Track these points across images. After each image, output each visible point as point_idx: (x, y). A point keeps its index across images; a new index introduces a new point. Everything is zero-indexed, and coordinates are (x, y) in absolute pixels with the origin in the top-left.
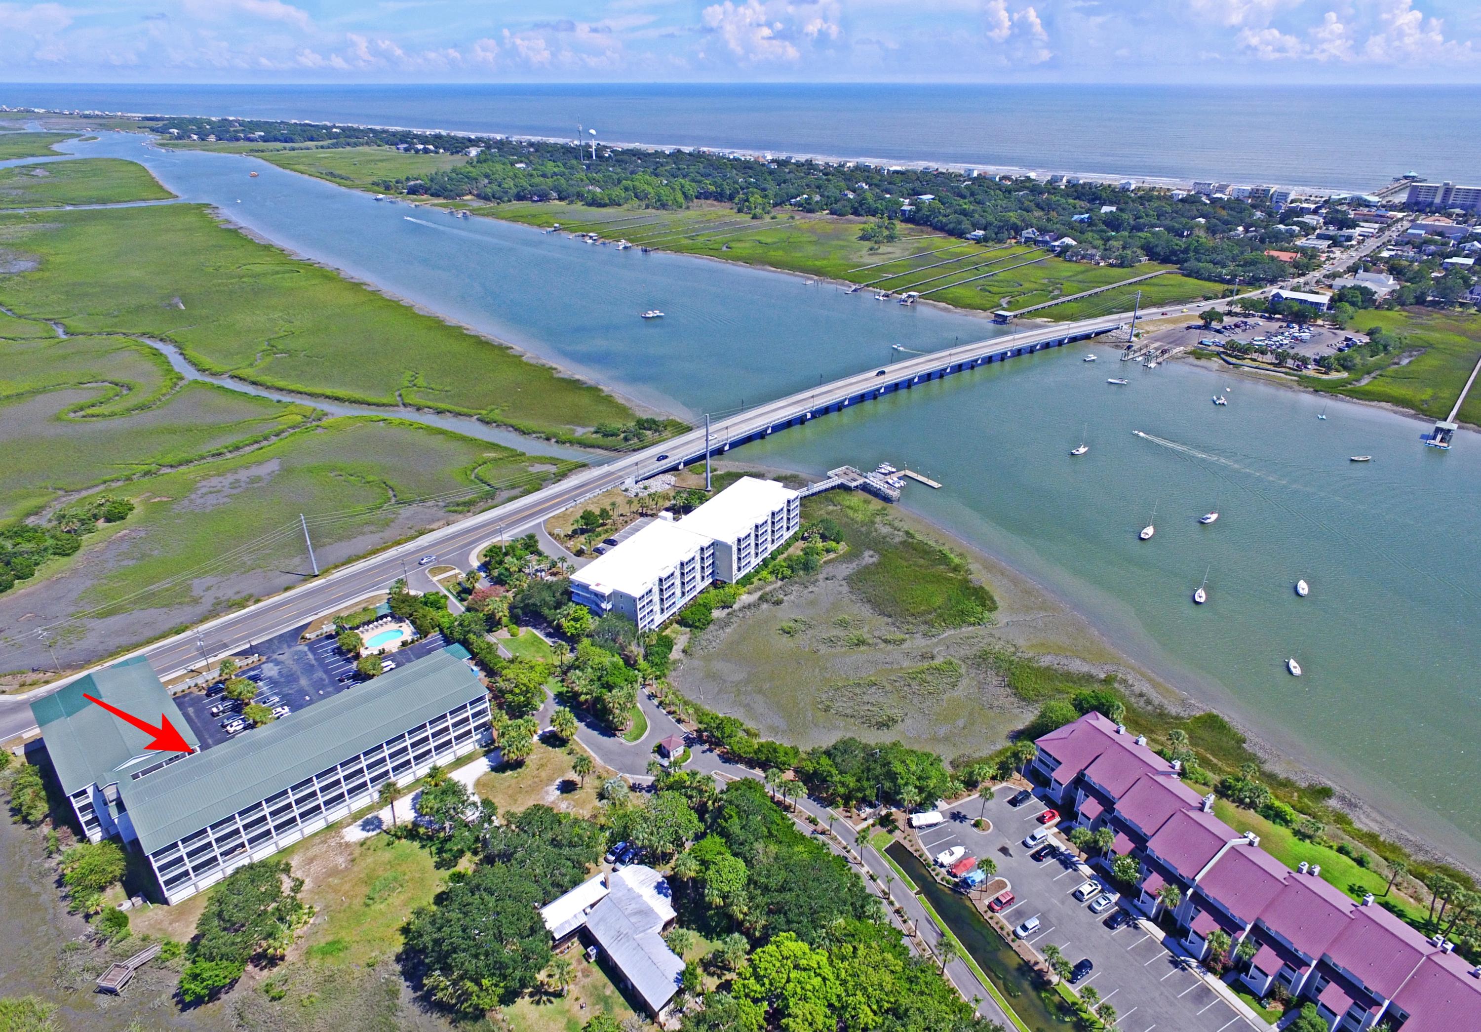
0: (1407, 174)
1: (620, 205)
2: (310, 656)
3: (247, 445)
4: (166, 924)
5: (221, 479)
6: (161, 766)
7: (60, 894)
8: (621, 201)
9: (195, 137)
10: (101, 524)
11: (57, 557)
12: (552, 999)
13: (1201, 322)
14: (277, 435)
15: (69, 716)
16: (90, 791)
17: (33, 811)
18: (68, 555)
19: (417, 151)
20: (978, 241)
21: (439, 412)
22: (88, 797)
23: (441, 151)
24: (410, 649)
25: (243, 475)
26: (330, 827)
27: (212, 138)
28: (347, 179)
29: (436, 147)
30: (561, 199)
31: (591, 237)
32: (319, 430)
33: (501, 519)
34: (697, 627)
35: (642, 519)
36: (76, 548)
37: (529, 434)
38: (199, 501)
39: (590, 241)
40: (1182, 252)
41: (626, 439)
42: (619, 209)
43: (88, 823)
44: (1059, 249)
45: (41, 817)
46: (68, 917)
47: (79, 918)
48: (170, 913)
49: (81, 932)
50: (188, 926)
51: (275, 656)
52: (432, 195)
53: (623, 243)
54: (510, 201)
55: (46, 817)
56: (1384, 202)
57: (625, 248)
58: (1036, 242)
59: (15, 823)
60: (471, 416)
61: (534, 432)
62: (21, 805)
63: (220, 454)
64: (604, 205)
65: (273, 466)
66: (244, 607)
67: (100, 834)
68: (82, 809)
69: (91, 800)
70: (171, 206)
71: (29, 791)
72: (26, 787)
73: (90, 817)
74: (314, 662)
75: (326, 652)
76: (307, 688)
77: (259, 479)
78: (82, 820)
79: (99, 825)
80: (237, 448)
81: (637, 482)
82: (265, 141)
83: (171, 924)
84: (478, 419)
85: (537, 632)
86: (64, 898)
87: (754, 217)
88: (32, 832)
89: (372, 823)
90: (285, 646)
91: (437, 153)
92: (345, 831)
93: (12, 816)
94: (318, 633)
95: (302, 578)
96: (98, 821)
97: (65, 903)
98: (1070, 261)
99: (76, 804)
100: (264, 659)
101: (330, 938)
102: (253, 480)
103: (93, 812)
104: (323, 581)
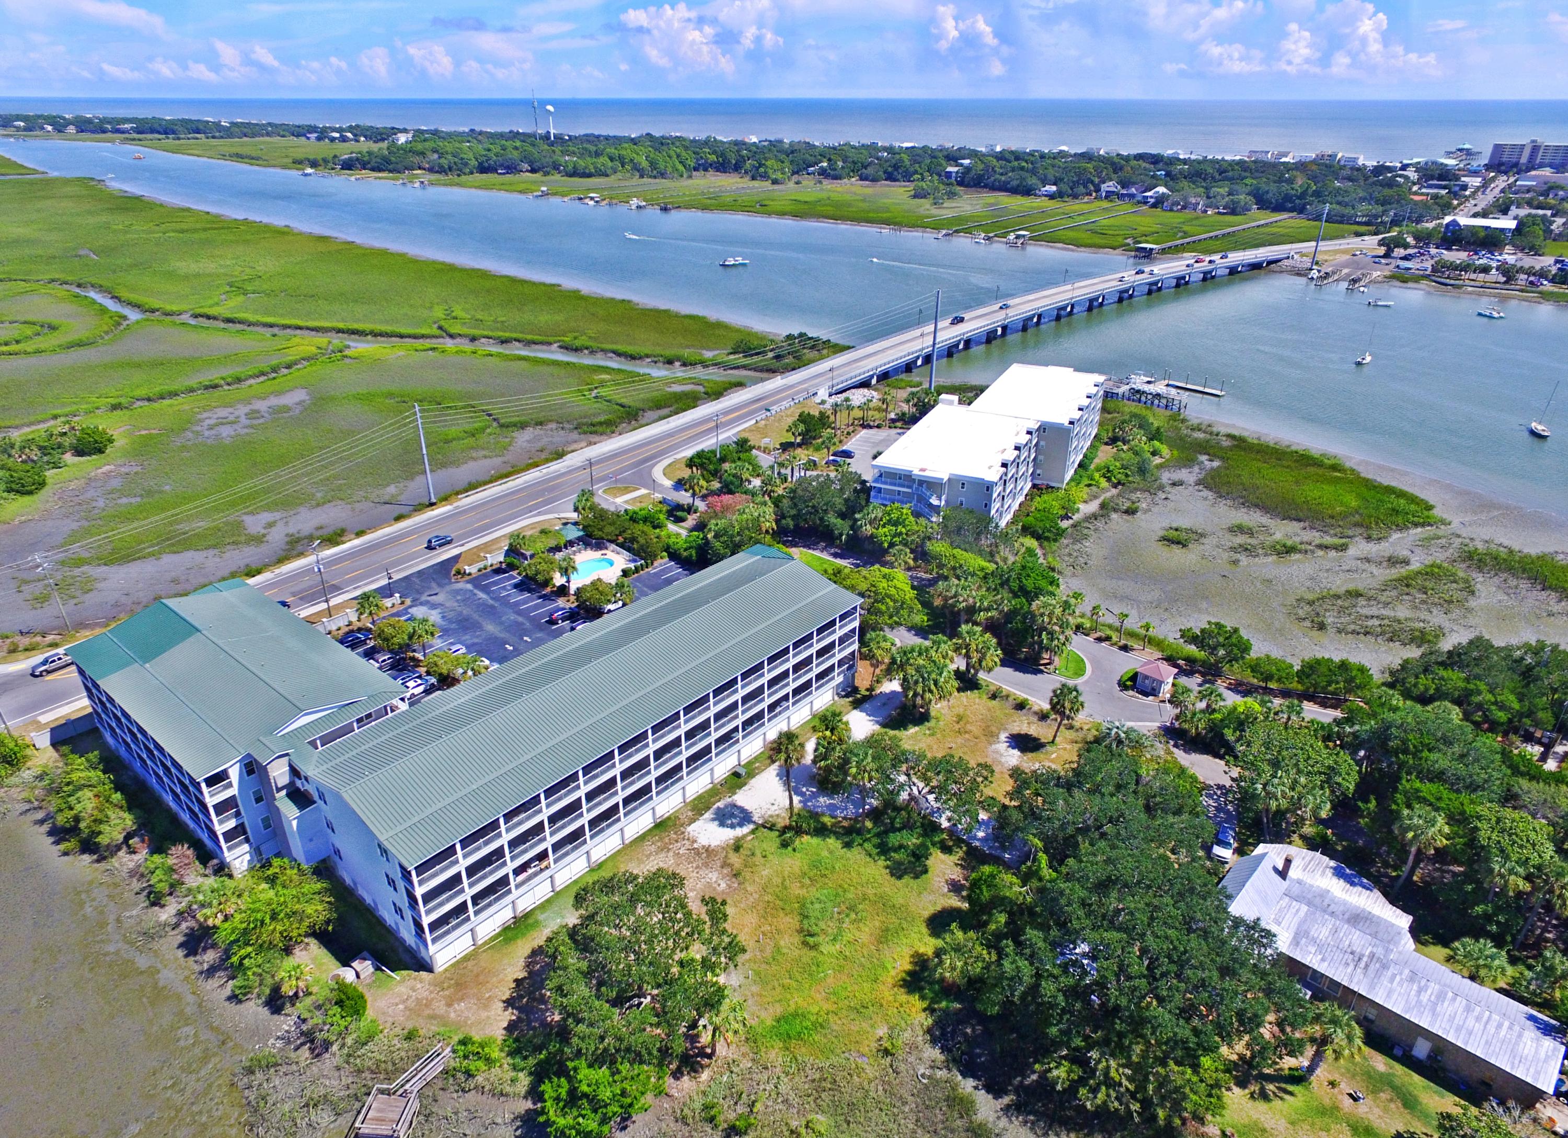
0: (1461, 147)
1: (607, 176)
2: (481, 595)
3: (251, 377)
4: (440, 1007)
5: (230, 410)
6: (348, 729)
7: (197, 968)
8: (609, 172)
9: (50, 128)
10: (68, 458)
11: (12, 495)
12: (1290, 1088)
13: (1382, 250)
14: (288, 367)
15: (146, 659)
16: (234, 774)
17: (103, 827)
18: (30, 493)
19: (333, 140)
20: (1051, 197)
21: (504, 342)
22: (230, 785)
23: (362, 139)
24: (638, 580)
25: (262, 406)
26: (661, 826)
27: (71, 129)
28: (257, 159)
29: (355, 135)
30: (533, 171)
31: (592, 198)
32: (347, 361)
33: (670, 435)
34: (1047, 539)
35: (865, 431)
36: (42, 484)
37: (640, 358)
38: (207, 433)
39: (592, 203)
40: (1299, 198)
41: (778, 357)
42: (607, 179)
43: (229, 836)
44: (1152, 200)
45: (120, 838)
46: (232, 1007)
47: (254, 1009)
48: (439, 985)
49: (269, 1034)
50: (486, 1007)
51: (424, 598)
52: (373, 169)
53: (634, 202)
54: (472, 173)
55: (128, 837)
56: (1462, 166)
57: (639, 207)
58: (1121, 197)
59: (66, 854)
60: (550, 344)
61: (647, 356)
62: (77, 819)
63: (215, 387)
64: (590, 175)
65: (300, 395)
66: (338, 544)
67: (247, 857)
68: (221, 808)
69: (234, 791)
70: (42, 180)
71: (87, 794)
72: (80, 788)
73: (232, 823)
74: (491, 602)
75: (504, 588)
76: (502, 635)
77: (287, 409)
78: (220, 829)
79: (247, 840)
80: (239, 380)
81: (830, 395)
82: (139, 133)
83: (449, 1005)
84: (561, 347)
85: (817, 553)
86: (210, 972)
87: (775, 182)
88: (103, 865)
89: (732, 815)
90: (434, 585)
91: (357, 141)
92: (692, 829)
93: (57, 843)
94: (481, 565)
95: (411, 508)
96: (245, 833)
97: (213, 983)
98: (1171, 210)
99: (212, 798)
100: (408, 602)
101: (778, 1010)
102: (277, 411)
103: (238, 814)
104: (449, 508)
